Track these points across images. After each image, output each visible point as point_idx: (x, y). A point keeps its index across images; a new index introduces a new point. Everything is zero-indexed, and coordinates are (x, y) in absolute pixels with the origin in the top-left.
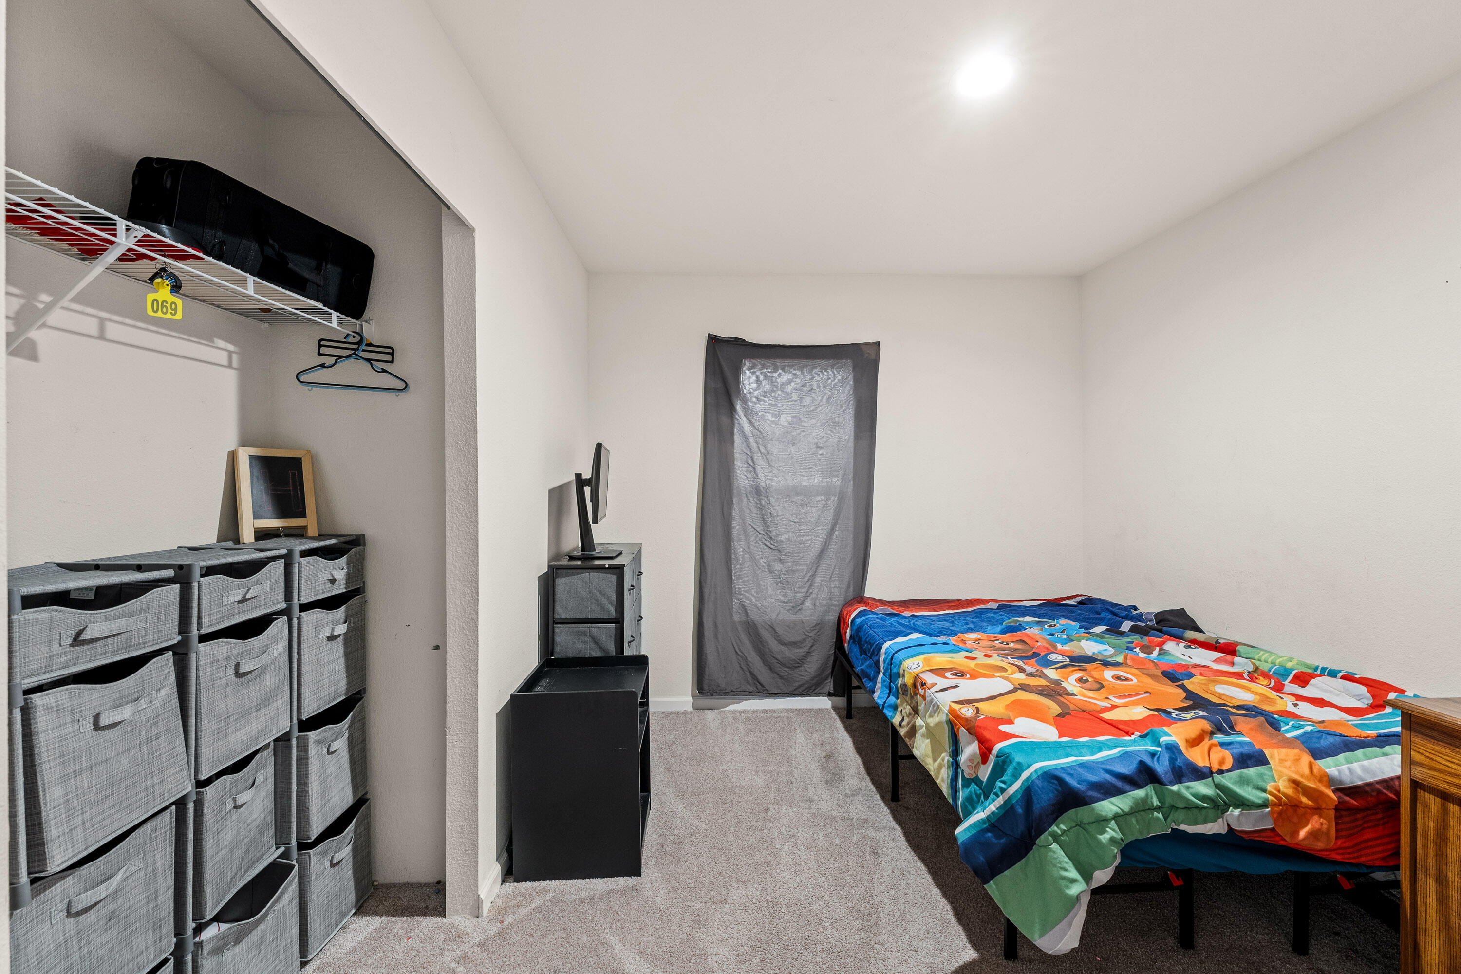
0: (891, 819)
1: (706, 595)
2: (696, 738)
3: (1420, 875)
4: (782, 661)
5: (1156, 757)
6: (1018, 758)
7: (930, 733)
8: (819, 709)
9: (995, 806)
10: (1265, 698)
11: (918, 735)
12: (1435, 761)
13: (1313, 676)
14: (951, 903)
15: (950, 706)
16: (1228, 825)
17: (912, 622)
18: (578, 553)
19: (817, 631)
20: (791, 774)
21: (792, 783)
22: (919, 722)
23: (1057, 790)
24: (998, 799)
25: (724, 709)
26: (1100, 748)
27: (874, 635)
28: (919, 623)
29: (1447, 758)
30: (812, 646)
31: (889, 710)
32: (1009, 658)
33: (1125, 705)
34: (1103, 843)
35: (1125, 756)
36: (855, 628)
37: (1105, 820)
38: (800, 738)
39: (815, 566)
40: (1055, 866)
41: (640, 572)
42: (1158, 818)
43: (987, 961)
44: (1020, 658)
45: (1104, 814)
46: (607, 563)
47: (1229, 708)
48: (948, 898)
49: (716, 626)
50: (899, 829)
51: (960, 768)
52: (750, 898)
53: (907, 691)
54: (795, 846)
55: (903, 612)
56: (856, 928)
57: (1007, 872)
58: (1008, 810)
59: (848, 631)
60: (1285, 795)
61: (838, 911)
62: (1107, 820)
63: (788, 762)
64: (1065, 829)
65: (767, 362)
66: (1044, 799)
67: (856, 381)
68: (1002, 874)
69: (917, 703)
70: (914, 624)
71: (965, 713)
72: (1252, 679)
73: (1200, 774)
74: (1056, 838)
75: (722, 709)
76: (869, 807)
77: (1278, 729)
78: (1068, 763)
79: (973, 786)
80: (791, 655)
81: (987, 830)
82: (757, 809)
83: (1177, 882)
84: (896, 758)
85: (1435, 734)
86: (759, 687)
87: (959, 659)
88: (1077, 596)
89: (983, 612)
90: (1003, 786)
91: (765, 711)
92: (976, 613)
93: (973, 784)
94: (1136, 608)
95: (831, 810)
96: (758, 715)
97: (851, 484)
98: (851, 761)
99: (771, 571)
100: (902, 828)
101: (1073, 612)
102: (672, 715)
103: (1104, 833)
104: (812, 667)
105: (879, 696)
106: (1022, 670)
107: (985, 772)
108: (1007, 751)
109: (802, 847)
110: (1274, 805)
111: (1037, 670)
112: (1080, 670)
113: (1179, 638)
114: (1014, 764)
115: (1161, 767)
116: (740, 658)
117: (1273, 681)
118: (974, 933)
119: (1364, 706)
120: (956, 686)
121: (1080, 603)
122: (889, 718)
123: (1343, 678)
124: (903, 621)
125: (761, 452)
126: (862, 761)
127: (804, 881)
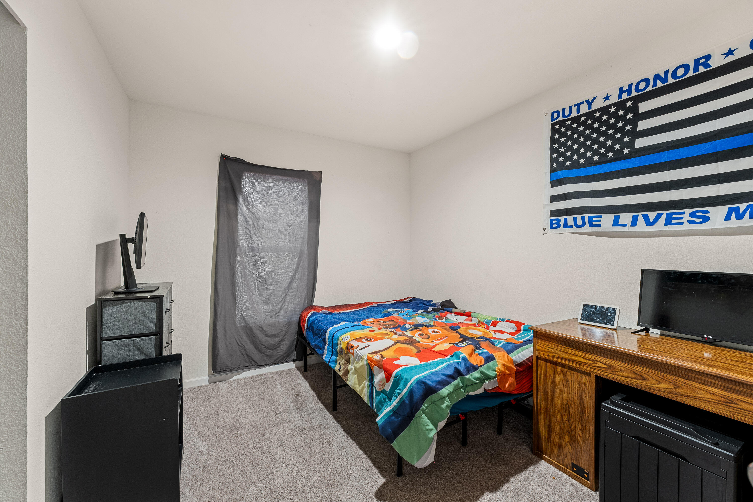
0: (334, 421)
1: (219, 312)
2: (213, 401)
3: (539, 392)
4: (267, 346)
5: (459, 364)
6: (405, 376)
7: (357, 371)
8: (288, 370)
9: (395, 402)
10: (486, 333)
11: (350, 374)
12: (544, 348)
13: (498, 322)
14: (369, 457)
15: (368, 356)
16: (485, 389)
17: (340, 316)
18: (123, 290)
19: (287, 327)
20: (276, 409)
21: (277, 414)
22: (350, 367)
23: (423, 388)
24: (397, 399)
25: (231, 379)
26: (438, 364)
27: (322, 325)
28: (343, 316)
29: (548, 346)
30: (284, 335)
31: (332, 364)
32: (388, 328)
33: (440, 343)
34: (443, 409)
35: (449, 366)
36: (310, 323)
37: (444, 398)
38: (279, 388)
39: (286, 291)
40: (424, 425)
41: (171, 301)
42: (462, 391)
43: (390, 481)
44: (393, 328)
45: (443, 395)
46: (149, 295)
47: (476, 339)
48: (368, 455)
49: (225, 330)
50: (339, 425)
51: (374, 386)
52: (259, 491)
53: (343, 352)
54: (284, 450)
55: (334, 312)
56: (324, 487)
57: (401, 434)
58: (402, 403)
59: (306, 325)
60: (502, 371)
61: (313, 481)
62: (445, 397)
63: (274, 403)
64: (427, 406)
65: (260, 175)
66: (418, 394)
67: (310, 191)
68: (399, 436)
69: (349, 357)
70: (341, 317)
71: (376, 358)
72: (479, 326)
73: (475, 368)
74: (424, 411)
75: (229, 380)
76: (322, 418)
77: (494, 345)
78: (427, 374)
79: (382, 395)
80: (272, 342)
81: (392, 415)
82: (258, 435)
83: (462, 418)
84: (335, 388)
85: (544, 338)
86: (253, 362)
87: (366, 332)
88: (409, 298)
89: (371, 308)
90: (399, 391)
91: (257, 376)
92: (368, 309)
93: (382, 393)
94: (432, 301)
95: (302, 425)
96: (253, 379)
97: (307, 246)
98: (309, 394)
99: (260, 295)
100: (341, 424)
101: (408, 305)
102: (194, 389)
103: (444, 404)
104: (284, 347)
105: (326, 357)
106: (396, 334)
107: (388, 387)
108: (400, 374)
109: (288, 450)
110: (499, 376)
111: (402, 333)
112: (419, 330)
113: (450, 312)
114: (404, 379)
115: (462, 368)
116: (241, 348)
117: (486, 326)
118: (382, 469)
119: (514, 331)
120: (369, 346)
121: (410, 301)
122: (333, 368)
123: (506, 321)
124: (335, 316)
125: (255, 227)
126: (315, 393)
127: (291, 470)
